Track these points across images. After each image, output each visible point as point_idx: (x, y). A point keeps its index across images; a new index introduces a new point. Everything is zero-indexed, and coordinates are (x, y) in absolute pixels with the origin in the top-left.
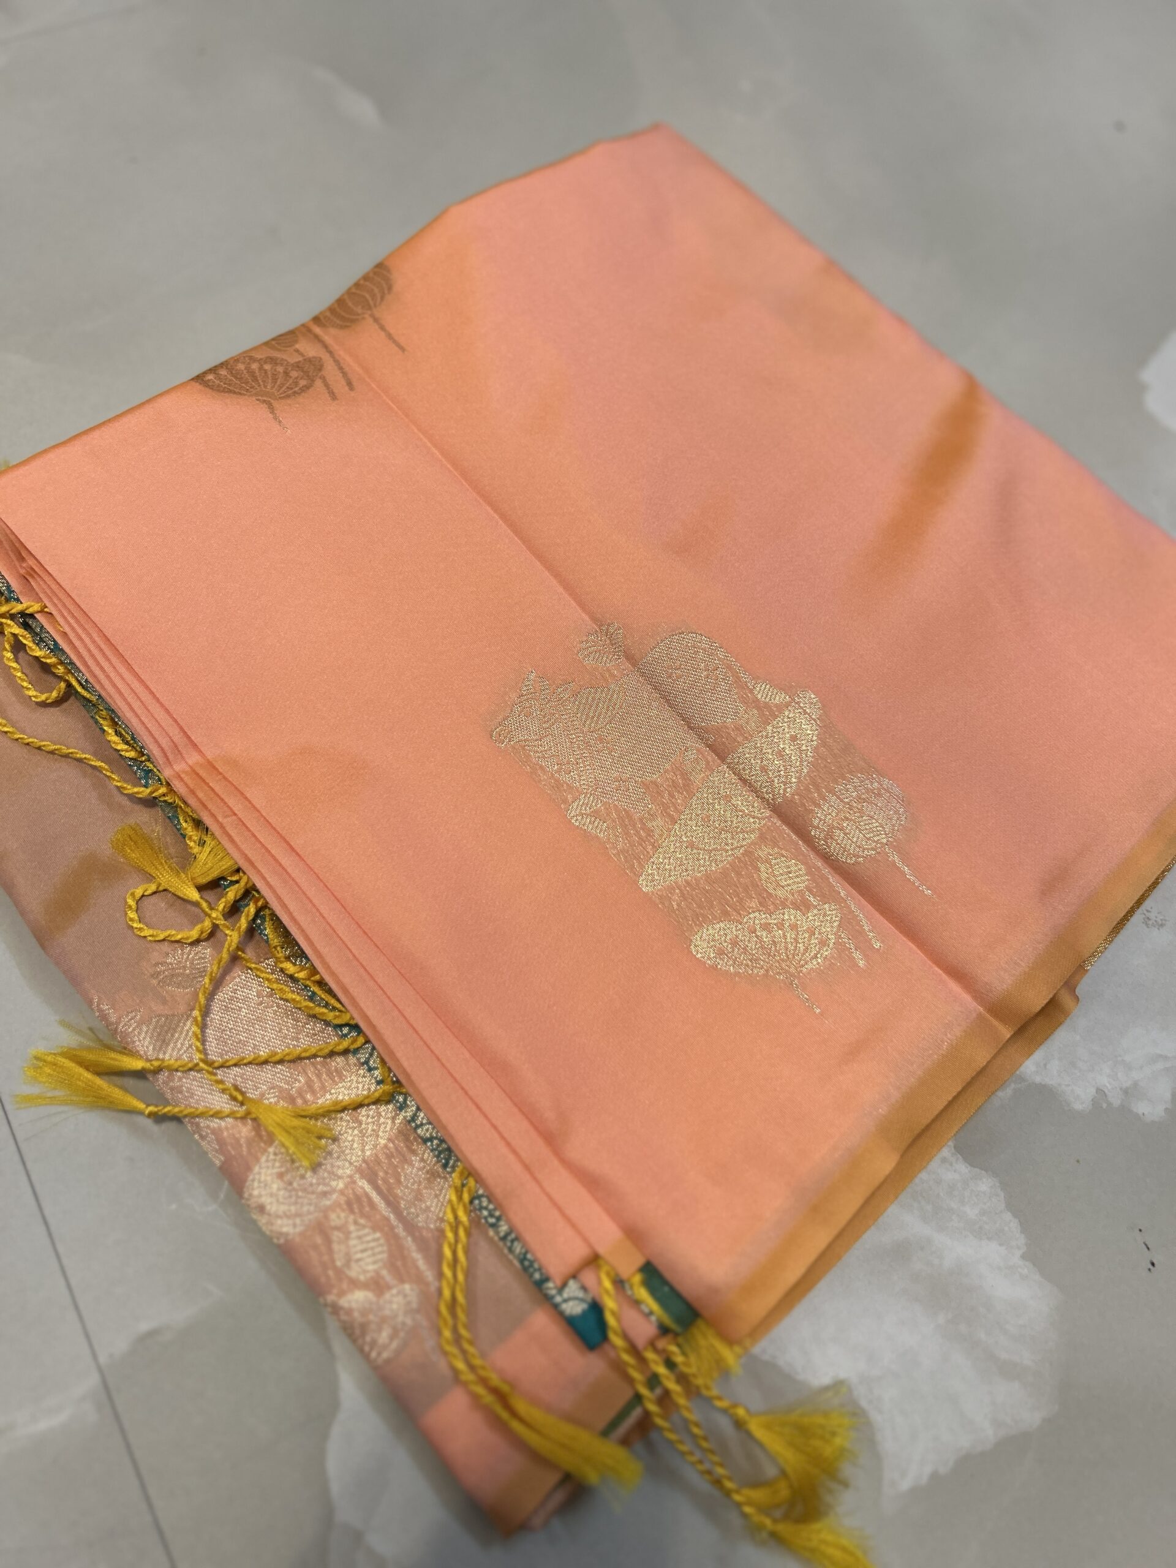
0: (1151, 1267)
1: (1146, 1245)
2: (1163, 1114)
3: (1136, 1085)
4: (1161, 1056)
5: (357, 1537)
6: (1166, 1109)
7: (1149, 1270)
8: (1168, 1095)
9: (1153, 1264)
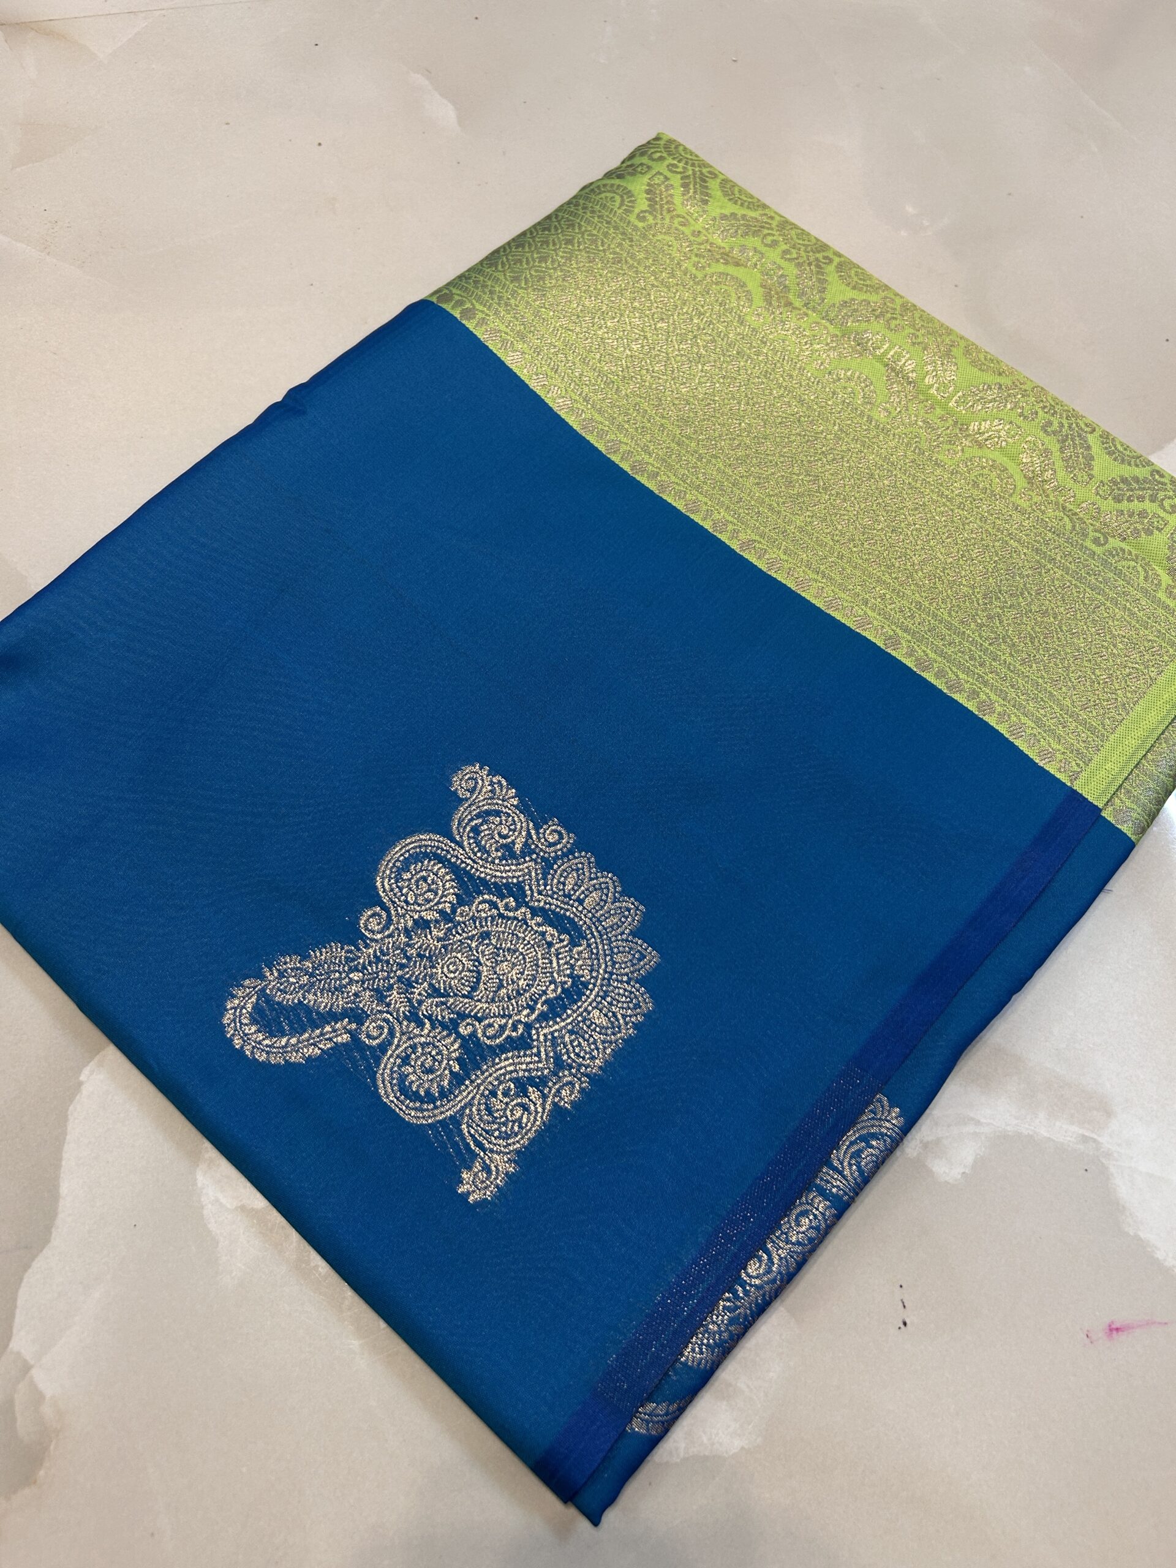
0: (902, 1326)
1: (903, 1303)
2: (960, 1176)
3: (938, 1141)
4: (973, 1119)
5: (26, 1368)
6: (964, 1173)
7: (900, 1328)
8: (970, 1160)
9: (905, 1324)
